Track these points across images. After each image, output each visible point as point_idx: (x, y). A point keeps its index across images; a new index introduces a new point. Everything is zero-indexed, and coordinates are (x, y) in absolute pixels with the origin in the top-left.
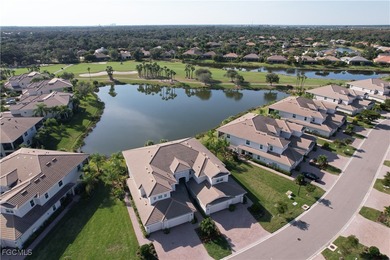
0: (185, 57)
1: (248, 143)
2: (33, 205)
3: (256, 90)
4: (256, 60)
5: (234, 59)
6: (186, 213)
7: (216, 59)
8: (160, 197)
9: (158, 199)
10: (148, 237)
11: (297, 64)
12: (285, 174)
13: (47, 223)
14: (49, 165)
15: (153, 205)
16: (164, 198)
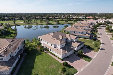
0: (36, 19)
1: (75, 32)
2: (10, 56)
3: (63, 24)
4: (58, 19)
5: (51, 19)
6: (72, 50)
7: (46, 19)
8: (62, 46)
9: (62, 47)
10: (62, 60)
11: (69, 19)
12: (88, 39)
13: (18, 63)
14: (12, 42)
15: (61, 49)
16: (63, 46)
